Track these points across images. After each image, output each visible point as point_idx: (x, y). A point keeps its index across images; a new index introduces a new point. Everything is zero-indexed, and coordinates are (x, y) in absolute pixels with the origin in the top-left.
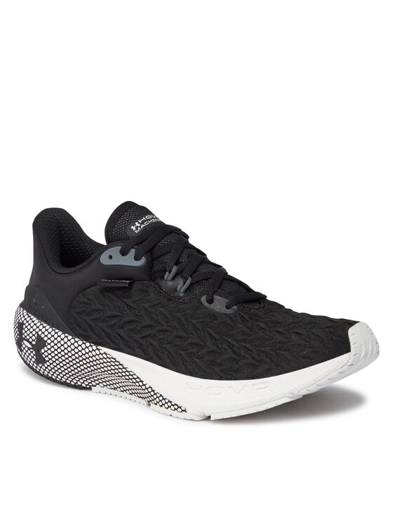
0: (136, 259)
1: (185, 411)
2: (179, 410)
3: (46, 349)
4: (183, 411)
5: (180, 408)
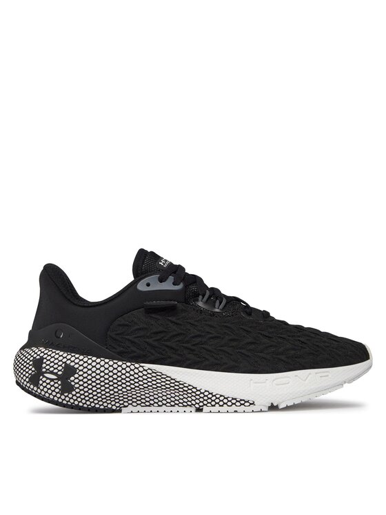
0: (174, 284)
1: (253, 404)
2: (246, 404)
3: (76, 376)
4: (251, 404)
5: (248, 402)
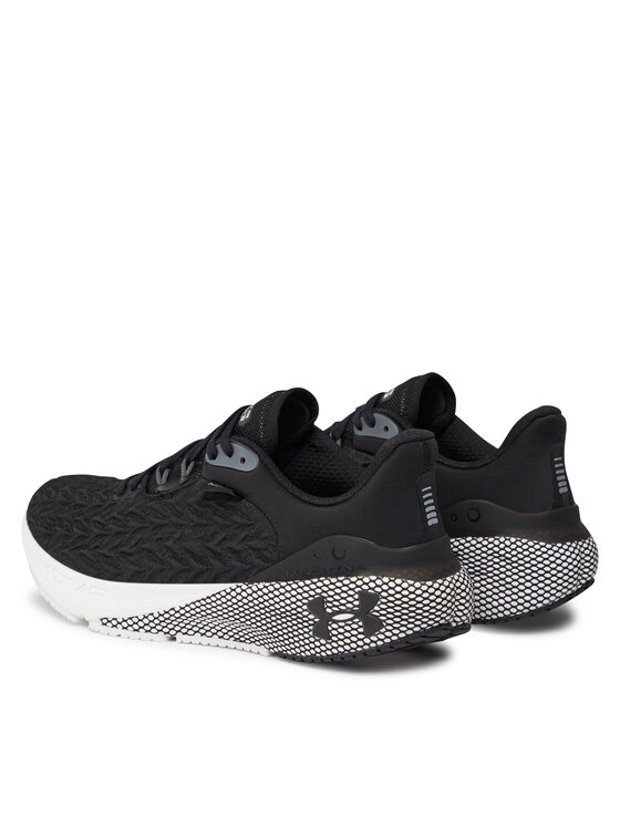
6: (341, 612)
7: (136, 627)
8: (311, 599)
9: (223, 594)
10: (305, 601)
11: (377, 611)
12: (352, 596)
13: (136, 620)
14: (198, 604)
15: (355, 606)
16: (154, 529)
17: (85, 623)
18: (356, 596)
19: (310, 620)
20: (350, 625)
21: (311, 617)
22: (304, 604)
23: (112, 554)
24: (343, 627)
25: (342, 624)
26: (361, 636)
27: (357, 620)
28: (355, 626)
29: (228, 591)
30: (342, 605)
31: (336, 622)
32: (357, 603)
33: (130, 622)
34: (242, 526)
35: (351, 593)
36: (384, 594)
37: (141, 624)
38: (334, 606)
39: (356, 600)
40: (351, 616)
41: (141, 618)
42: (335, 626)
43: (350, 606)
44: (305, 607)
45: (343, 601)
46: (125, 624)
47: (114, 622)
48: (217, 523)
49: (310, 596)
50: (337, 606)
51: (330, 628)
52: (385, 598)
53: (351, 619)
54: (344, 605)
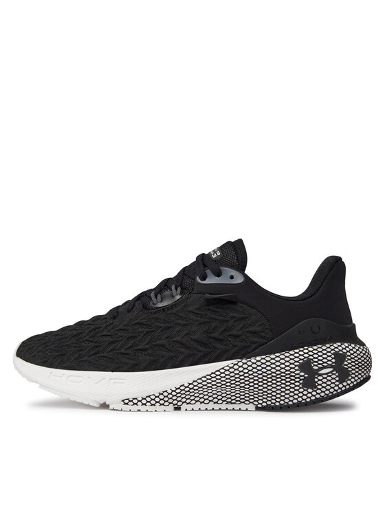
6: (325, 367)
7: (153, 402)
8: (301, 361)
9: (227, 368)
10: (296, 364)
11: (347, 365)
12: (330, 356)
13: (153, 397)
14: (204, 379)
15: (333, 363)
16: (162, 331)
17: (105, 406)
18: (333, 356)
19: (301, 376)
20: (330, 376)
21: (302, 374)
22: (296, 366)
23: (129, 351)
24: (326, 378)
25: (325, 376)
26: (337, 383)
27: (335, 372)
28: (334, 376)
29: (232, 365)
30: (324, 363)
31: (321, 375)
32: (334, 360)
33: (148, 399)
34: (239, 319)
35: (329, 354)
36: (348, 354)
37: (157, 399)
38: (319, 364)
39: (333, 358)
40: (331, 369)
41: (157, 395)
42: (320, 378)
43: (329, 363)
44: (297, 368)
45: (325, 360)
46: (144, 401)
47: (135, 401)
48: (216, 320)
49: (301, 359)
50: (321, 364)
51: (316, 380)
52: (349, 356)
53: (331, 372)
54: (326, 363)
